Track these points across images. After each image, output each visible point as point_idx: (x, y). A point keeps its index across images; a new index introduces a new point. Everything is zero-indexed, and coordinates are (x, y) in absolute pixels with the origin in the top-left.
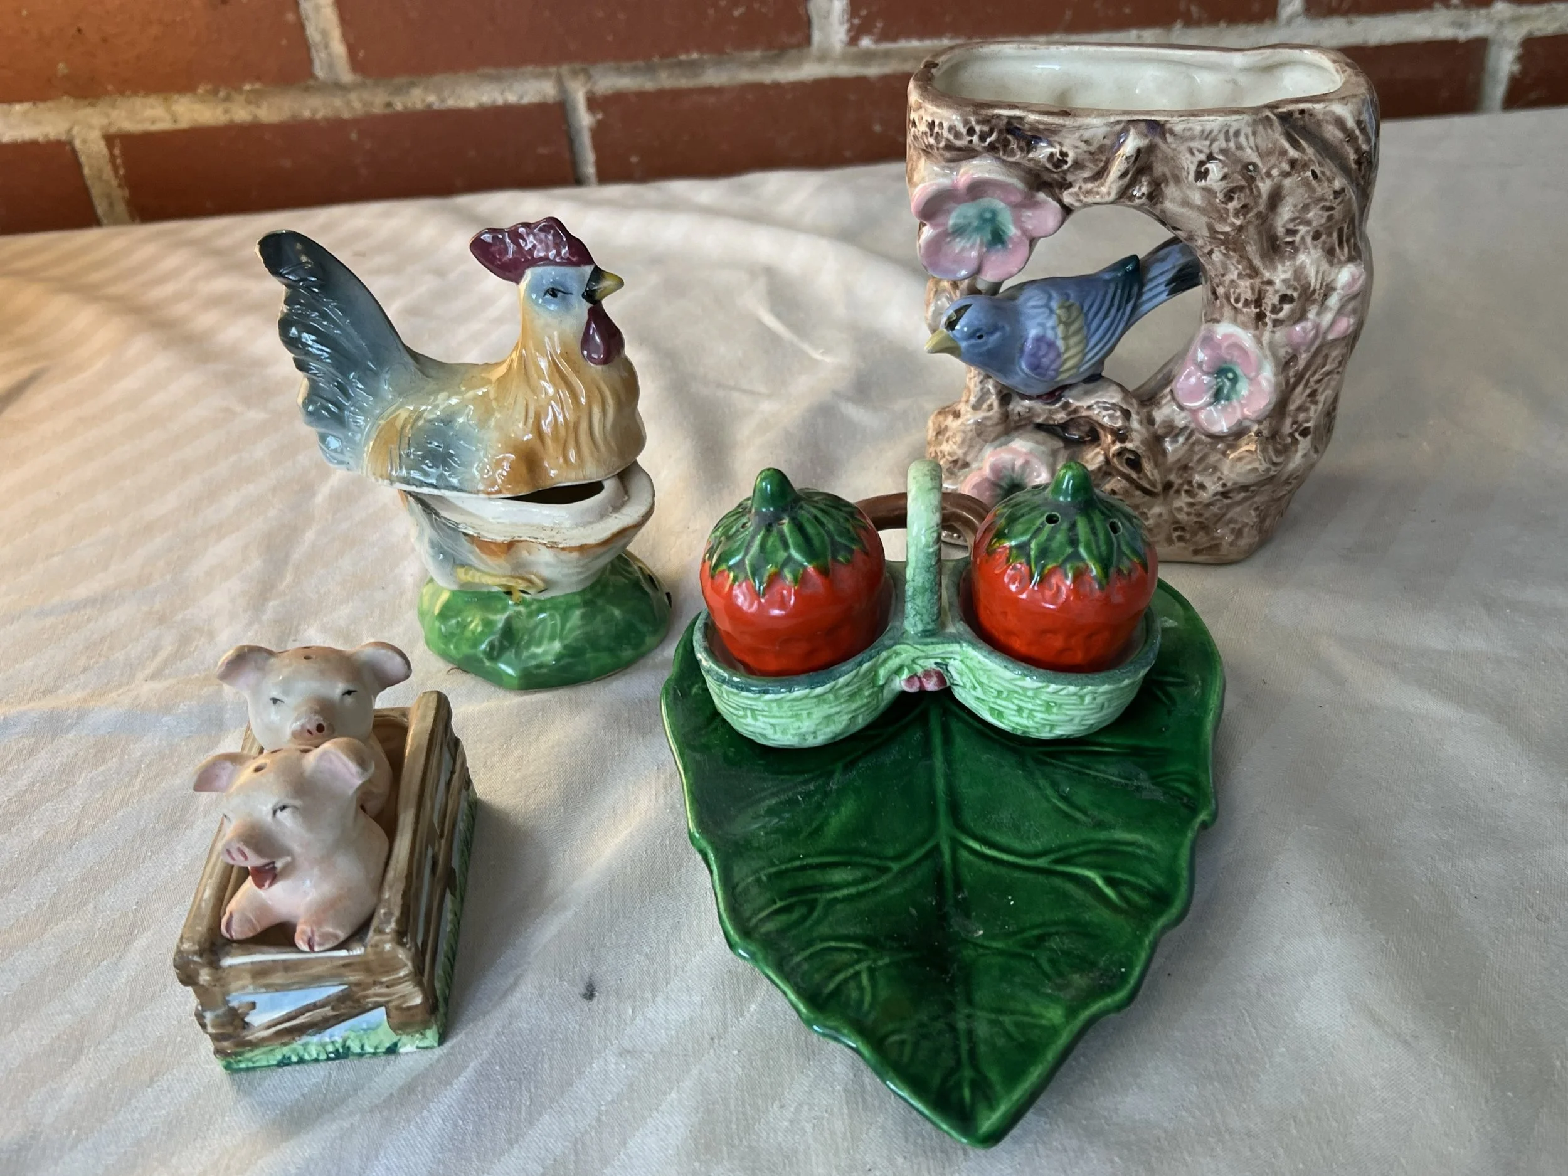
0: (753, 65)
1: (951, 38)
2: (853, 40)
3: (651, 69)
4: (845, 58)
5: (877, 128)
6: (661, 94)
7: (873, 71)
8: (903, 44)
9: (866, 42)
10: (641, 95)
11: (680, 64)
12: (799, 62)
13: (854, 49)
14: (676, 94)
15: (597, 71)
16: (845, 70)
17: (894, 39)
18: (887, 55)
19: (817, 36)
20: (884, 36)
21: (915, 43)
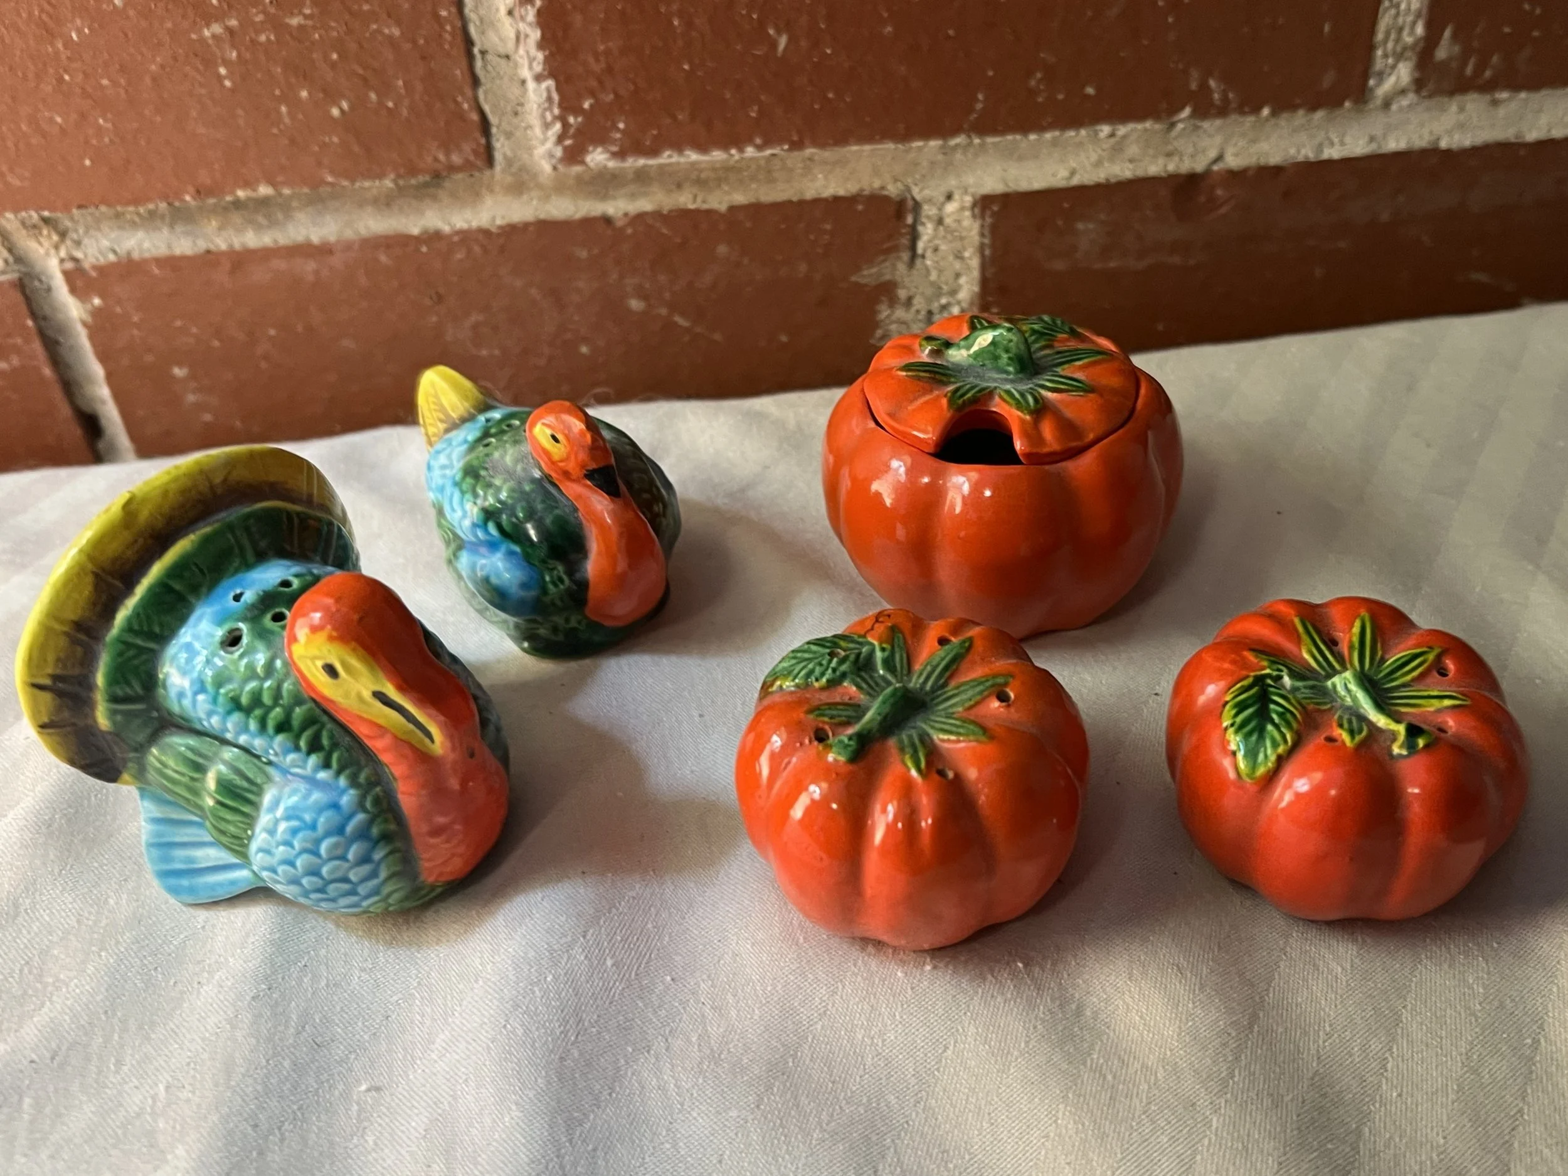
0: (385, 202)
1: (759, 148)
2: (574, 155)
3: (179, 216)
4: (560, 187)
5: (635, 304)
6: (209, 258)
7: (617, 207)
8: (668, 158)
9: (598, 157)
10: (171, 263)
11: (238, 204)
12: (475, 195)
13: (577, 169)
14: (240, 260)
15: (76, 220)
16: (563, 208)
17: (654, 151)
18: (642, 177)
19: (501, 147)
20: (633, 146)
21: (693, 156)
